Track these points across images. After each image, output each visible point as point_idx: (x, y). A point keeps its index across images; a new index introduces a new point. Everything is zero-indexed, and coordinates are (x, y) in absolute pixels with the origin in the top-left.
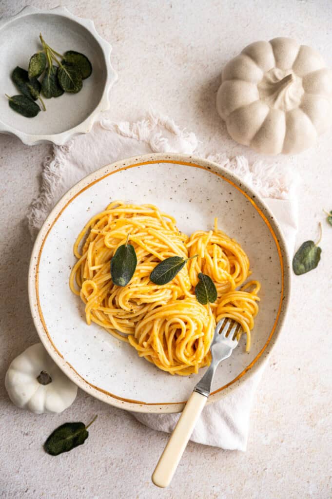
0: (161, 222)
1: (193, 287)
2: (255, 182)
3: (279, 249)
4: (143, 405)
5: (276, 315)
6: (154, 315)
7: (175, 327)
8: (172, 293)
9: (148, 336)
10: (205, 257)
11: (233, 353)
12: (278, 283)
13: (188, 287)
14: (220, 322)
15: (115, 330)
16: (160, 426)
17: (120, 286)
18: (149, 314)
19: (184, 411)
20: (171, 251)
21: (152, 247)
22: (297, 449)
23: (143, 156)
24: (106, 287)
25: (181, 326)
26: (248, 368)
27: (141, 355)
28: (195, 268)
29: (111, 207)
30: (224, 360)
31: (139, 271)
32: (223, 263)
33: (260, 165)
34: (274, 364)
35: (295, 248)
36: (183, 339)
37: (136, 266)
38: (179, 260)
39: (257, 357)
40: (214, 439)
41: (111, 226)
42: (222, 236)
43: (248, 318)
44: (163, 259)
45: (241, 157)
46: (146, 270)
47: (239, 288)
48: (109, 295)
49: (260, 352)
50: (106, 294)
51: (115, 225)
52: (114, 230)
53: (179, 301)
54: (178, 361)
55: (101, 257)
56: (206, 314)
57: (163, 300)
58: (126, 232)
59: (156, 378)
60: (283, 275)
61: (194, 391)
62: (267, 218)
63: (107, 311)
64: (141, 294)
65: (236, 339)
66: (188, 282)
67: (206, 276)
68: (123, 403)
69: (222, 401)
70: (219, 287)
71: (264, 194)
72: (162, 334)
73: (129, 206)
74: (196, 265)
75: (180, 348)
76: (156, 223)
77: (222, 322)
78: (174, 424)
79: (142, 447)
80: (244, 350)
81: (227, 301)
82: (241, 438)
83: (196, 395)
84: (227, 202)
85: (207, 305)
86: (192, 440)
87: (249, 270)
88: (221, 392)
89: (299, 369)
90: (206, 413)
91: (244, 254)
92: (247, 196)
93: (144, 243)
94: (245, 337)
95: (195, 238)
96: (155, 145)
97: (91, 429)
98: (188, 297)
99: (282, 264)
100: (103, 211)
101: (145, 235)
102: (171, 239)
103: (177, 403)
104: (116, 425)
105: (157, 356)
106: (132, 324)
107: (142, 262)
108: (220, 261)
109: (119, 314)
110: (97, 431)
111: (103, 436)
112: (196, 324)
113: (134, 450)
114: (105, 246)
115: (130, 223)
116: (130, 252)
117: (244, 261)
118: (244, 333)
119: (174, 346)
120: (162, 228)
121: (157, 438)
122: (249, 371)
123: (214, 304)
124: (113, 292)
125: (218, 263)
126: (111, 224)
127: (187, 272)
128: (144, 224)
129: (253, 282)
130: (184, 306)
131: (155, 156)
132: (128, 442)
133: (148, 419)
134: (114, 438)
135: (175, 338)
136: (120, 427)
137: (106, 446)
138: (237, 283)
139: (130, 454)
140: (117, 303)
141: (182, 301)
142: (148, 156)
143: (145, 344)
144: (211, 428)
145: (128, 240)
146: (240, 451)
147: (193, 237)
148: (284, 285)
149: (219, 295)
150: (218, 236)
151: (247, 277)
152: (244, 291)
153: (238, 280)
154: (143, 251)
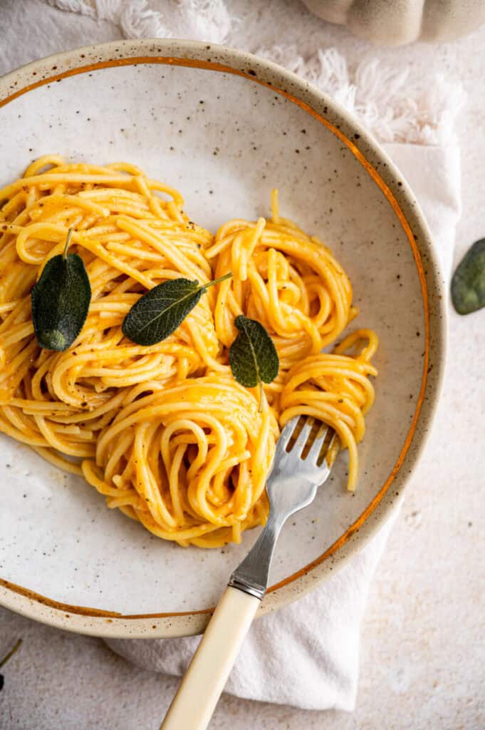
0: (148, 203)
1: (225, 347)
2: (361, 107)
3: (418, 257)
4: (114, 620)
5: (412, 408)
6: (135, 415)
7: (183, 440)
8: (176, 362)
9: (123, 462)
10: (248, 279)
11: (318, 493)
12: (418, 334)
13: (211, 349)
14: (289, 425)
15: (52, 450)
16: (160, 661)
17: (54, 352)
18: (123, 413)
19: (207, 631)
20: (170, 266)
21: (124, 258)
22: (470, 700)
23: (98, 47)
24: (25, 353)
25: (196, 439)
26: (353, 528)
27: (113, 505)
28: (228, 305)
29: (33, 170)
30: (297, 512)
31: (97, 314)
32: (290, 292)
33: (372, 68)
34: (414, 514)
35: (455, 253)
36: (203, 468)
37: (89, 302)
38: (186, 287)
39: (371, 504)
40: (280, 688)
41: (31, 214)
42: (289, 231)
43: (352, 415)
44: (150, 284)
45: (328, 52)
46: (112, 311)
47: (331, 348)
48: (33, 371)
49: (380, 492)
50: (25, 370)
51: (40, 211)
52: (37, 221)
53: (192, 380)
54: (195, 517)
55: (11, 286)
56: (254, 408)
57: (155, 379)
58: (66, 225)
59: (148, 555)
60: (427, 314)
61: (229, 585)
62: (388, 185)
63: (30, 407)
64: (104, 367)
65: (325, 462)
66: (211, 336)
67: (254, 322)
68: (68, 616)
69: (296, 603)
70: (285, 346)
71: (382, 135)
72: (156, 456)
73: (75, 167)
74: (229, 299)
75: (196, 488)
76: (136, 204)
77: (294, 425)
78: (189, 657)
79: (124, 707)
80: (344, 488)
81: (302, 378)
82: (343, 683)
83: (235, 594)
84: (297, 151)
85: (258, 387)
86: (230, 691)
87: (352, 307)
88: (291, 585)
89: (470, 524)
90: (260, 630)
91: (340, 270)
92: (341, 136)
93: (107, 250)
94: (345, 457)
95: (227, 236)
96: (131, 27)
97: (10, 670)
98: (214, 371)
99: (425, 291)
100: (15, 181)
101: (109, 233)
102: (171, 239)
103: (193, 613)
104: (65, 660)
105: (146, 506)
106: (88, 436)
107: (106, 294)
108: (284, 288)
109: (57, 414)
110: (23, 674)
111: (36, 684)
112: (231, 433)
113: (105, 713)
114: (17, 260)
115: (76, 206)
116: (75, 270)
117: (339, 286)
118: (343, 449)
119: (185, 483)
120: (149, 215)
121: (158, 685)
122: (353, 537)
123: (273, 386)
124: (42, 364)
125: (280, 292)
126: (32, 209)
127: (208, 313)
128: (107, 207)
129: (362, 333)
130: (203, 392)
131: (124, 47)
132: (92, 697)
133: (133, 649)
134: (62, 688)
135: (186, 463)
136: (74, 663)
137: (44, 707)
138: (324, 336)
139: (97, 723)
140: (50, 390)
141: (200, 380)
142: (108, 49)
143: (117, 480)
144: (272, 664)
145: (70, 244)
146: (342, 712)
147: (222, 235)
148: (430, 338)
149: (283, 364)
150: (279, 231)
151: (348, 323)
152: (343, 354)
153: (327, 329)
154: (105, 268)
